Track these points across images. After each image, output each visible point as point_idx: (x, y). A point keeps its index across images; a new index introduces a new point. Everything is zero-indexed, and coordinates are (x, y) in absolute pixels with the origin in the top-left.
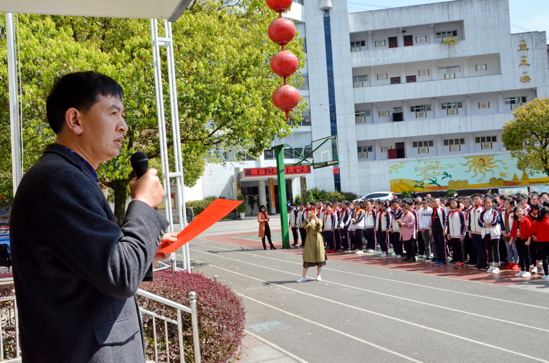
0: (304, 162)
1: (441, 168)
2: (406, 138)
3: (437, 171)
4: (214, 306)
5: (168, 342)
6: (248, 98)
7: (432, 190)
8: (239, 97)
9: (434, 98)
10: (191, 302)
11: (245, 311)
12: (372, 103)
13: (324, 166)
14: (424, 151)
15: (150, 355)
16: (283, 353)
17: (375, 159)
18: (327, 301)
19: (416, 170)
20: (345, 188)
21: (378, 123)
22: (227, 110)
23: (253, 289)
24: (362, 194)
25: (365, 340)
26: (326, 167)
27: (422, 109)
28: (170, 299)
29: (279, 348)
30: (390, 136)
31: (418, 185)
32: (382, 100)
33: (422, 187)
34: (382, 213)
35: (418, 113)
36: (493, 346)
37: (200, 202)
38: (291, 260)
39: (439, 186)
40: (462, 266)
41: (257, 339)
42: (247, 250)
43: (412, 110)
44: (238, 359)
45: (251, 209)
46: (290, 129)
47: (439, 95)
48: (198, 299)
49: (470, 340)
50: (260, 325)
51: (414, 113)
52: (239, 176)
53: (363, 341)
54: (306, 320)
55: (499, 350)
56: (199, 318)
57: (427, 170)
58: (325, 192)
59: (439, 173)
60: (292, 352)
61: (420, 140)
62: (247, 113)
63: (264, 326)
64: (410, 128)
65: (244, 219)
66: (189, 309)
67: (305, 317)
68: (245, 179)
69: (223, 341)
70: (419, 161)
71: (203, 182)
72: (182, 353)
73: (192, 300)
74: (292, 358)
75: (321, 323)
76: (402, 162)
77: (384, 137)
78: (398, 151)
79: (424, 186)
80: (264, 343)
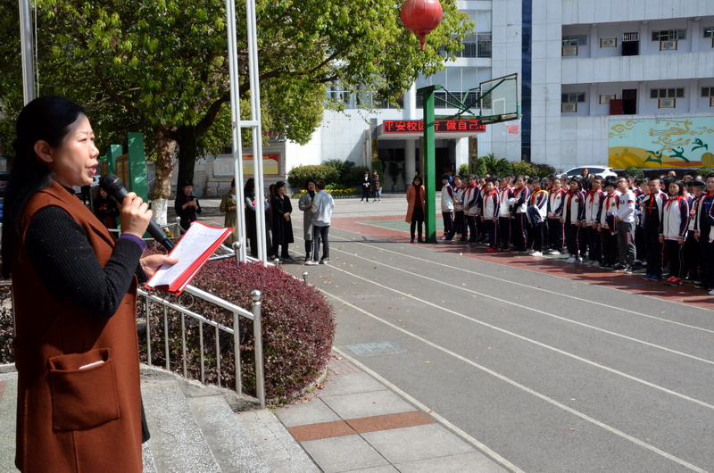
0: (466, 114)
1: (693, 133)
2: (640, 82)
3: (685, 137)
4: (287, 313)
5: (219, 357)
6: (373, 11)
7: (674, 167)
8: (361, 10)
9: (693, 19)
10: (253, 304)
11: (334, 322)
12: (591, 25)
13: (495, 122)
14: (667, 104)
15: (194, 372)
16: (385, 385)
17: (589, 115)
18: (467, 320)
19: (651, 134)
20: (538, 156)
21: (597, 57)
22: (342, 29)
23: (367, 296)
24: (563, 167)
25: (506, 376)
26: (499, 124)
27: (672, 37)
28: (226, 299)
29: (380, 378)
30: (614, 78)
31: (653, 157)
32: (607, 20)
33: (659, 161)
34: (571, 196)
35: (663, 43)
36: (688, 398)
37: (316, 168)
38: (432, 260)
39: (687, 161)
40: (677, 282)
41: (353, 364)
42: (372, 241)
43: (655, 37)
44: (320, 388)
45: (393, 183)
46: (443, 62)
47: (702, 13)
48: (264, 302)
49: (658, 387)
50: (363, 345)
51: (658, 43)
52: (376, 131)
53: (502, 377)
54: (429, 343)
55: (695, 403)
56: (264, 327)
57: (669, 135)
58: (506, 162)
59: (689, 140)
60: (396, 385)
61: (662, 87)
62: (372, 34)
63: (369, 347)
64: (650, 66)
65: (382, 197)
66: (250, 314)
67: (430, 340)
68: (384, 136)
69: (296, 361)
70: (658, 121)
71: (322, 139)
72: (239, 373)
73: (255, 301)
74: (395, 393)
75: (450, 349)
76: (630, 121)
77: (605, 80)
78: (625, 103)
79: (663, 160)
80: (362, 370)
